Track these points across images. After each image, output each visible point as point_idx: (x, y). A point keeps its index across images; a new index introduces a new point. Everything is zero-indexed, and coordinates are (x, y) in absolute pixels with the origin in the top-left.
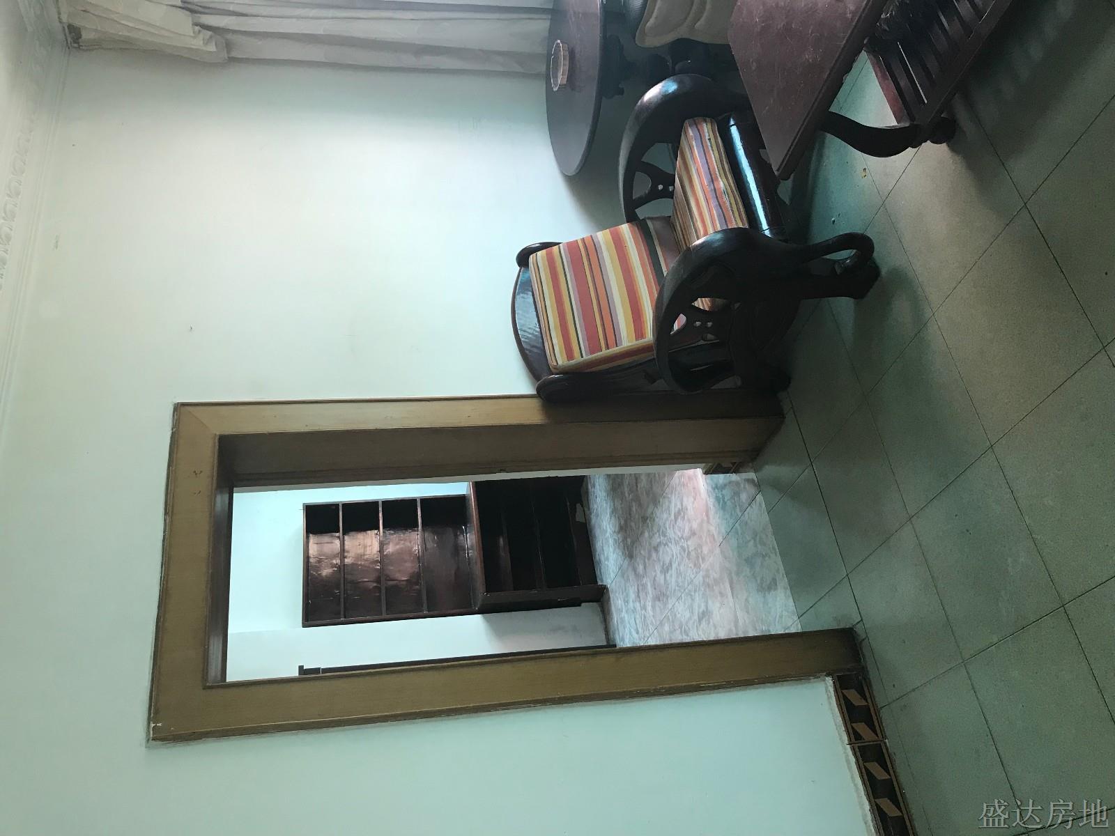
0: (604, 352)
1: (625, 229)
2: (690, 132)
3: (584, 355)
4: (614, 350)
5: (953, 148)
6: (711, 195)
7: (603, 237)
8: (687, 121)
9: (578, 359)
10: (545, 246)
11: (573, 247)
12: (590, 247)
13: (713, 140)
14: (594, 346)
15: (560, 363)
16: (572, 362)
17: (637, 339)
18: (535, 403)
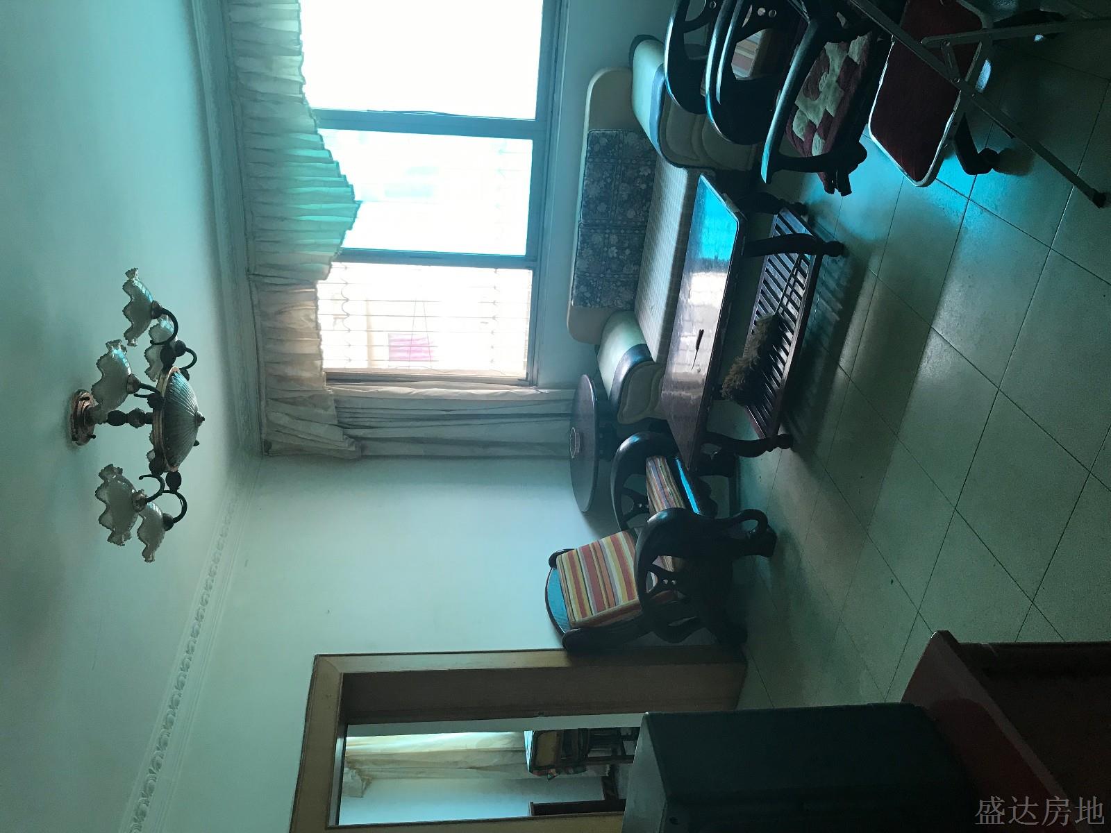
0: (607, 610)
1: (620, 535)
2: (650, 464)
3: (593, 612)
4: (615, 608)
5: (793, 450)
6: (662, 496)
7: (606, 541)
8: (647, 459)
9: (589, 616)
10: (566, 551)
11: (585, 550)
12: (598, 549)
13: (663, 466)
14: (599, 605)
15: (577, 620)
16: (586, 618)
17: (629, 600)
18: (562, 654)
